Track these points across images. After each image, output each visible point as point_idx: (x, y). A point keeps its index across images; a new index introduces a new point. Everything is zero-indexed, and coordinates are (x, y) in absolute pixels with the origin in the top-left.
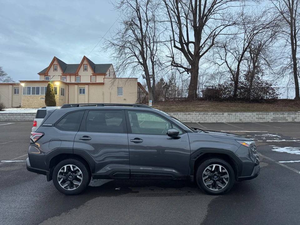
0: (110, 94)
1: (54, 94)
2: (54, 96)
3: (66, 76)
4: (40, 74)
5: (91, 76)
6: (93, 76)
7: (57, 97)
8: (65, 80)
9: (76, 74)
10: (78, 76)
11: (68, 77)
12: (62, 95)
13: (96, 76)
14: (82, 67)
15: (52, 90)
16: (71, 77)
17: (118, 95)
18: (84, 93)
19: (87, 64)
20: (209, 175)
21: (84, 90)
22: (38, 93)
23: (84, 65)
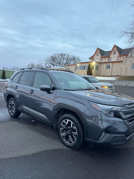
0: (126, 68)
1: (92, 69)
2: (92, 71)
3: (103, 58)
4: (90, 58)
5: (118, 57)
6: (119, 57)
7: (93, 71)
8: (102, 61)
9: (109, 57)
10: (110, 58)
11: (104, 59)
12: (96, 69)
13: (121, 57)
14: (113, 52)
15: (91, 67)
16: (106, 58)
17: (132, 69)
18: (109, 68)
19: (116, 50)
20: (65, 127)
21: (110, 66)
22: (85, 69)
23: (114, 50)
